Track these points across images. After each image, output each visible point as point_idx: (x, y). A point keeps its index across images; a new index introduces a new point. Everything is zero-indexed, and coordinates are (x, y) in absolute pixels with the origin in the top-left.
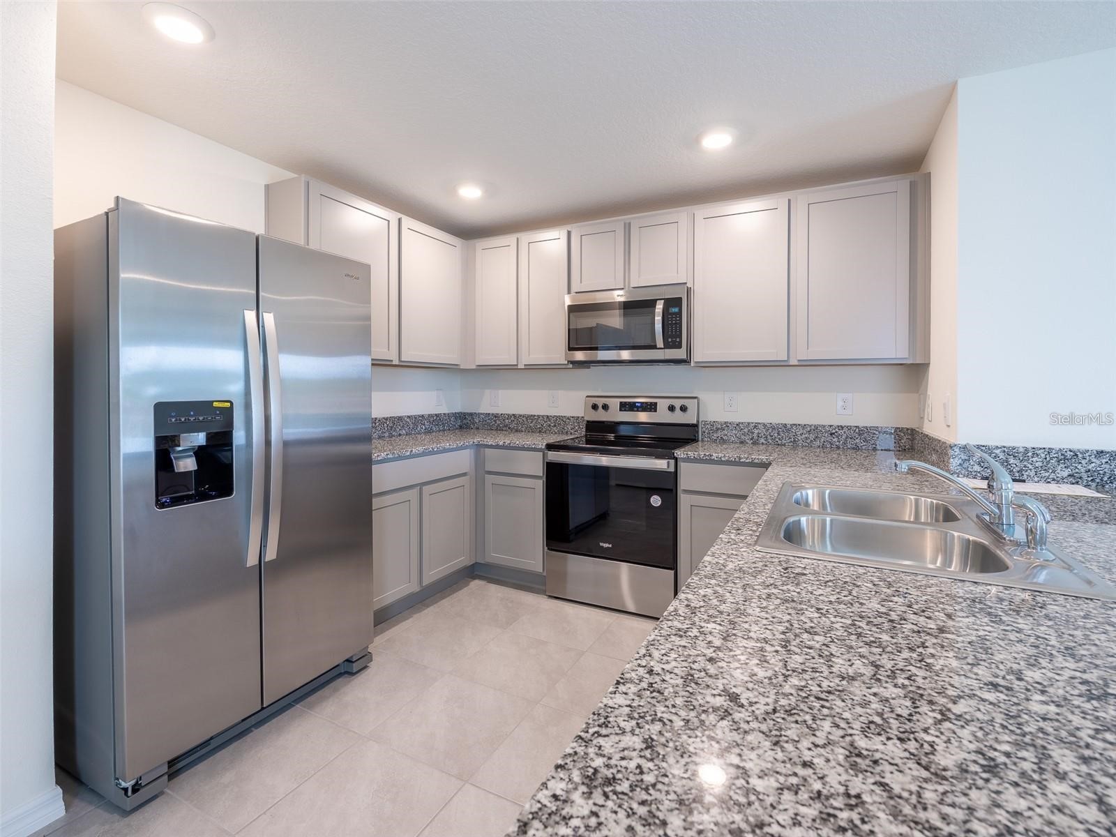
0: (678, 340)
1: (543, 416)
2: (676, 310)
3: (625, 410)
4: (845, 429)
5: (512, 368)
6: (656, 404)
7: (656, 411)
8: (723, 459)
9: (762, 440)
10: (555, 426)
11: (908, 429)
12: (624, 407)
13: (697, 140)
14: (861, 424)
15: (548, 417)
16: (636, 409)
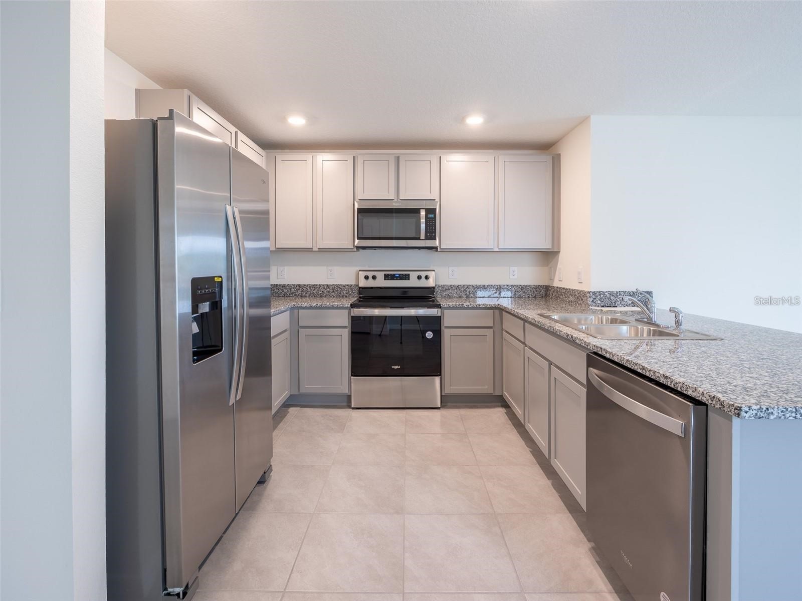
0: (433, 235)
1: (323, 285)
2: (432, 216)
3: (388, 280)
4: (515, 287)
5: (309, 250)
6: (409, 275)
7: (409, 279)
8: (470, 306)
9: (472, 295)
10: (333, 292)
11: (544, 286)
12: (387, 277)
13: (462, 119)
14: (522, 284)
15: (327, 285)
16: (395, 278)
